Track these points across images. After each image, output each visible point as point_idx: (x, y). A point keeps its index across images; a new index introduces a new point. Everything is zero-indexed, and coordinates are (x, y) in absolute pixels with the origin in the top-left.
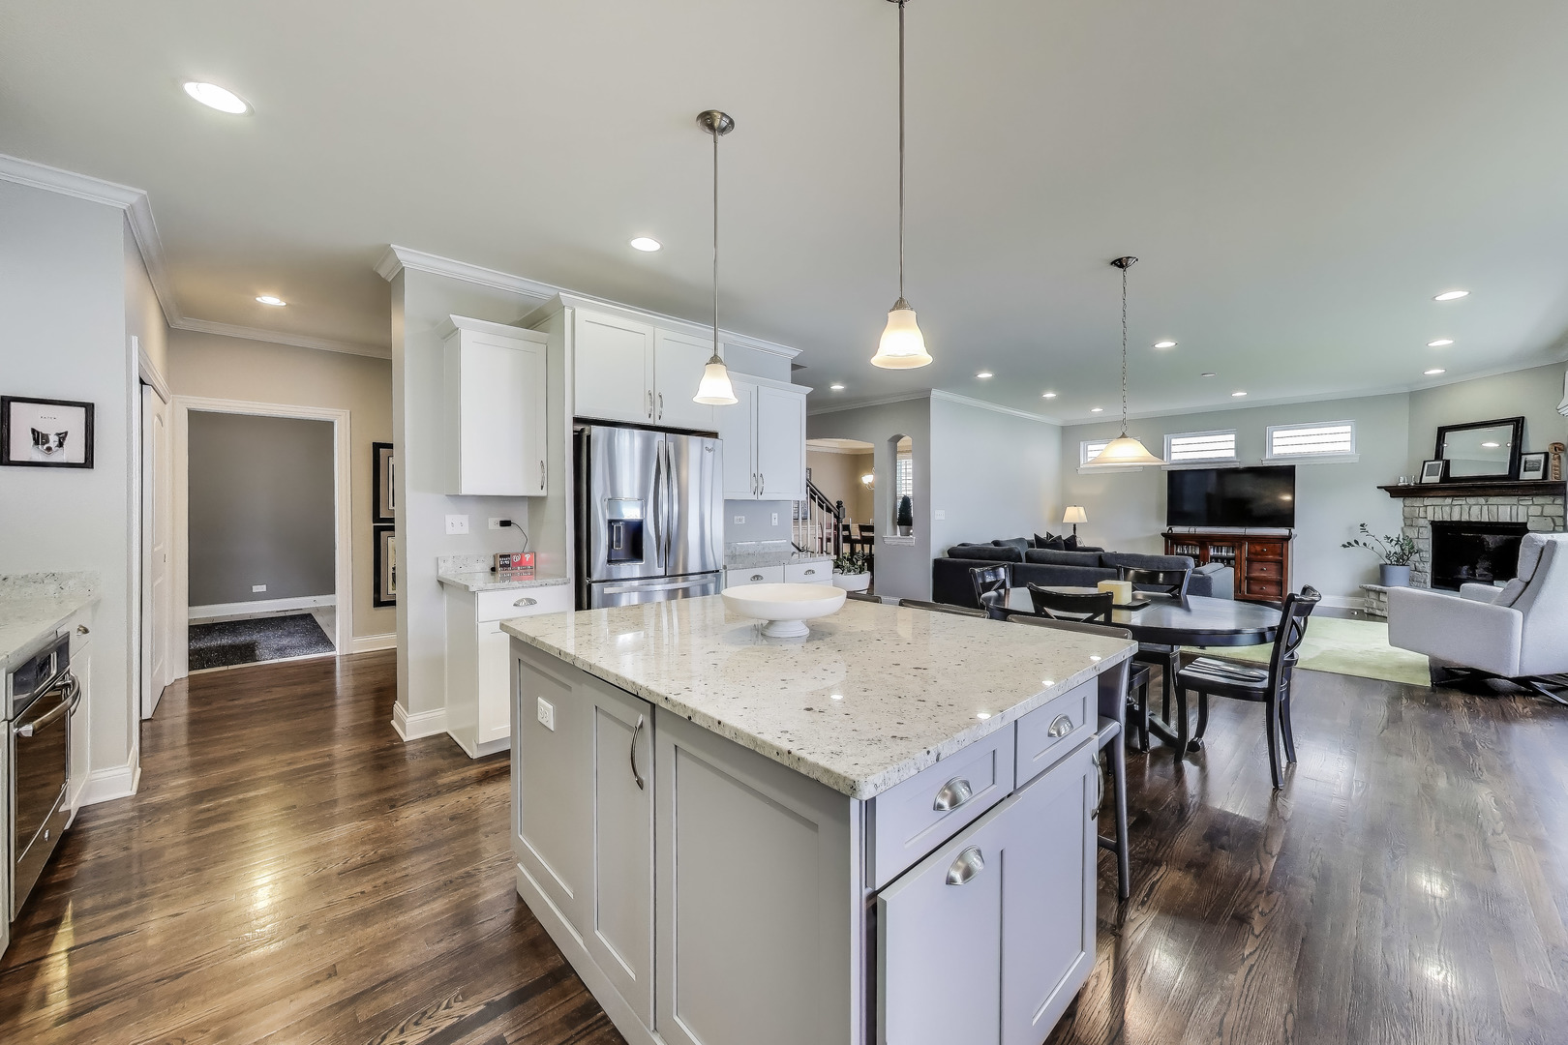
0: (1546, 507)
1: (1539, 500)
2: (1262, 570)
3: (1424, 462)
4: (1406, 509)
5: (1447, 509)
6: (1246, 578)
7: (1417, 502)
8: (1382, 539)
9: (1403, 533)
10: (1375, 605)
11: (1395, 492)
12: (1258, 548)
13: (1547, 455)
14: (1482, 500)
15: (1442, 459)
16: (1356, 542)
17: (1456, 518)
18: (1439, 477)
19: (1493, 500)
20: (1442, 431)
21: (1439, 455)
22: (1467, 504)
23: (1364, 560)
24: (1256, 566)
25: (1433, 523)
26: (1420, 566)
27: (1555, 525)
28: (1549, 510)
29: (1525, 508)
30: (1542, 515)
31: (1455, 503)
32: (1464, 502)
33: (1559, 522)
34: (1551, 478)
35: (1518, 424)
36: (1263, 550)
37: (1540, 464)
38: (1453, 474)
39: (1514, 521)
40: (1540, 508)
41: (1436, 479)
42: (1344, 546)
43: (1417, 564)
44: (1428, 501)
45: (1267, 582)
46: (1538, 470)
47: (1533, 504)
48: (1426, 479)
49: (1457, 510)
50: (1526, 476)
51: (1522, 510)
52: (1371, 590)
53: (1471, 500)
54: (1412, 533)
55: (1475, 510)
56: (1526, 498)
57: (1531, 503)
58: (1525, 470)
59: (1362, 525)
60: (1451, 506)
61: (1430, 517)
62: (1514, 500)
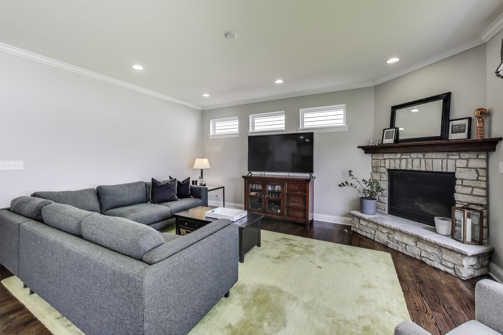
0: (470, 161)
1: (466, 155)
2: (295, 201)
3: (384, 130)
4: (373, 161)
5: (398, 161)
6: (287, 207)
7: (380, 157)
8: (361, 181)
9: (372, 176)
10: (357, 227)
11: (368, 150)
12: (293, 187)
13: (470, 119)
14: (420, 155)
15: (394, 128)
16: (347, 183)
17: (403, 167)
18: (393, 139)
19: (429, 155)
20: (394, 108)
21: (392, 125)
22: (411, 158)
23: (351, 194)
24: (292, 199)
25: (389, 170)
26: (382, 199)
27: (479, 176)
28: (474, 163)
29: (453, 161)
30: (467, 167)
31: (403, 157)
32: (409, 157)
33: (482, 172)
34: (475, 136)
35: (446, 98)
36: (295, 189)
37: (465, 127)
38: (401, 137)
39: (445, 170)
40: (465, 161)
41: (391, 141)
42: (340, 185)
43: (380, 197)
44: (386, 156)
45: (297, 209)
46: (464, 132)
47: (460, 158)
48: (386, 141)
49: (404, 162)
50: (453, 137)
51: (451, 163)
52: (355, 216)
53: (414, 155)
54: (377, 177)
55: (416, 162)
56: (454, 153)
57: (458, 157)
58: (452, 133)
59: (350, 171)
60: (400, 159)
61: (388, 167)
62: (444, 155)
